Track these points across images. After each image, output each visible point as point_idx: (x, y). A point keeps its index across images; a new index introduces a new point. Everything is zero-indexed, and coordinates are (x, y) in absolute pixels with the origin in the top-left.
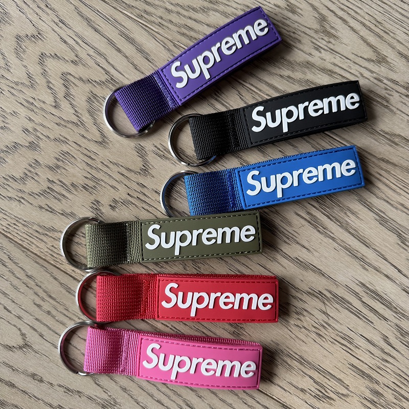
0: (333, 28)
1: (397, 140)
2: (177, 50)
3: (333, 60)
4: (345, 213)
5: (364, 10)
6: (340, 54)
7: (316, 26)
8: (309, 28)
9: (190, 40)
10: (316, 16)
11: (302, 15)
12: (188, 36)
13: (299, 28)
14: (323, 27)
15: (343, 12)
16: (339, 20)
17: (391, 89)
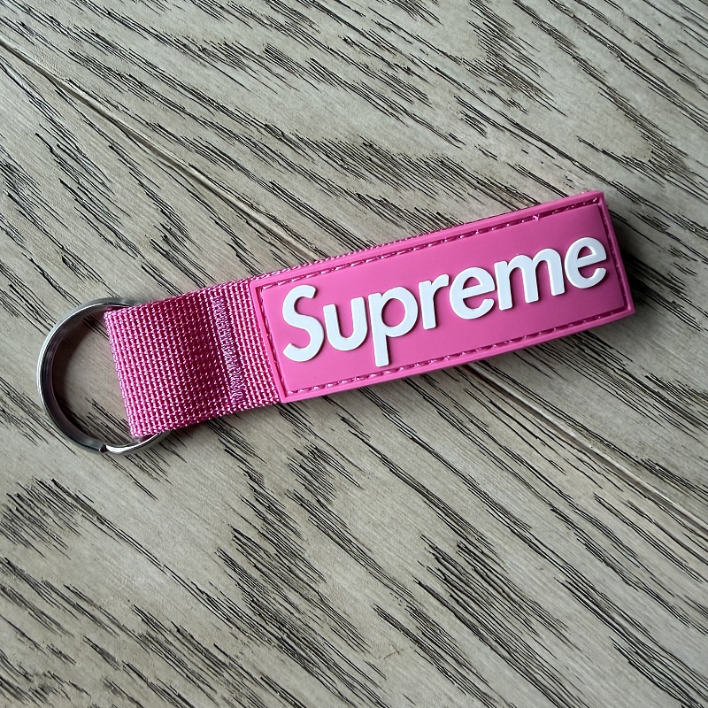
0: (525, 60)
1: (700, 409)
2: (66, 105)
3: (519, 159)
4: (527, 623)
5: (626, 9)
6: (541, 140)
7: (476, 53)
8: (454, 59)
9: (105, 78)
10: (479, 22)
11: (436, 19)
12: (99, 67)
13: (424, 58)
14: (497, 55)
15: (559, 14)
16: (545, 36)
17: (690, 254)
